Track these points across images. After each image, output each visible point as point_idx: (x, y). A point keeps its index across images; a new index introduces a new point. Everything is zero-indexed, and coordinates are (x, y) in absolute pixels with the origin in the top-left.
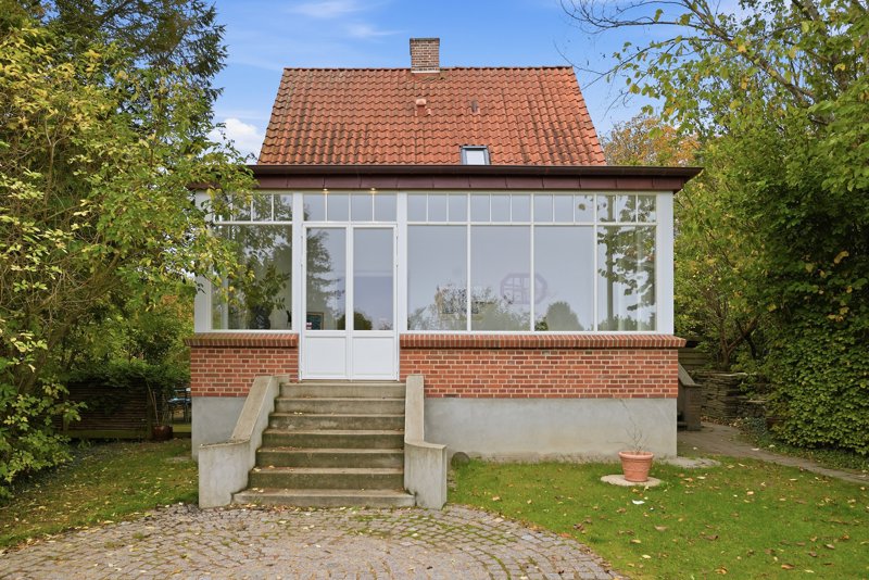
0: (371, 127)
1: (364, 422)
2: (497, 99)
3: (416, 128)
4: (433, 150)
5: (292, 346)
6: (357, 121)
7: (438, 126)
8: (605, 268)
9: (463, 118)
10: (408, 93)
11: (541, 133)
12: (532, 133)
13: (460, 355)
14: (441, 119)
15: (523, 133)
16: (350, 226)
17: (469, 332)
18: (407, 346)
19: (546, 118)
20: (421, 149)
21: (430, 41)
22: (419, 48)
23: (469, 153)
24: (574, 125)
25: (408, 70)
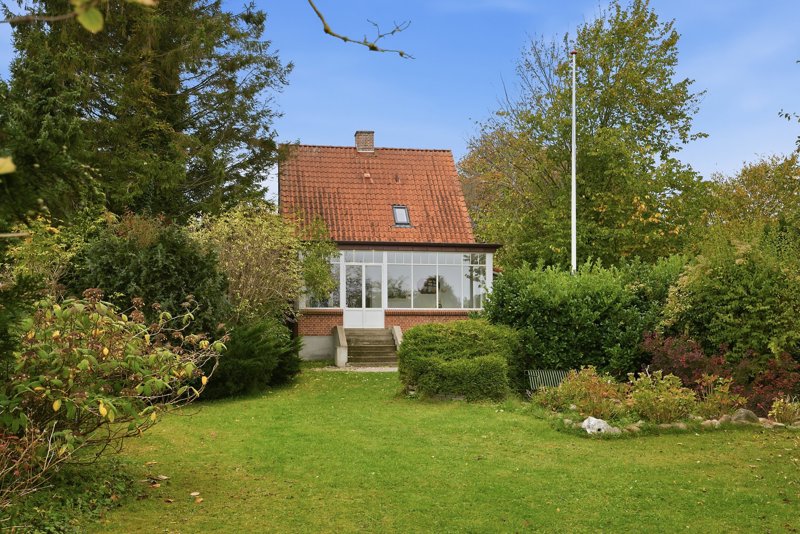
0: (340, 191)
1: (380, 342)
2: (409, 172)
3: (365, 192)
4: (377, 207)
5: (340, 314)
6: (331, 185)
7: (378, 191)
8: (469, 274)
9: (391, 186)
10: (357, 166)
11: (435, 197)
12: (430, 197)
13: (409, 318)
14: (379, 186)
15: (425, 197)
16: (364, 265)
17: (412, 309)
18: (388, 314)
19: (437, 187)
20: (370, 207)
21: (369, 133)
22: (362, 137)
23: (397, 210)
24: (453, 193)
25: (355, 148)
